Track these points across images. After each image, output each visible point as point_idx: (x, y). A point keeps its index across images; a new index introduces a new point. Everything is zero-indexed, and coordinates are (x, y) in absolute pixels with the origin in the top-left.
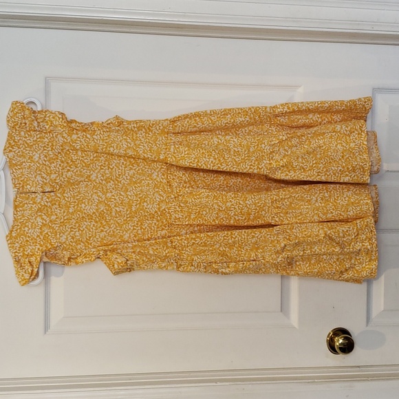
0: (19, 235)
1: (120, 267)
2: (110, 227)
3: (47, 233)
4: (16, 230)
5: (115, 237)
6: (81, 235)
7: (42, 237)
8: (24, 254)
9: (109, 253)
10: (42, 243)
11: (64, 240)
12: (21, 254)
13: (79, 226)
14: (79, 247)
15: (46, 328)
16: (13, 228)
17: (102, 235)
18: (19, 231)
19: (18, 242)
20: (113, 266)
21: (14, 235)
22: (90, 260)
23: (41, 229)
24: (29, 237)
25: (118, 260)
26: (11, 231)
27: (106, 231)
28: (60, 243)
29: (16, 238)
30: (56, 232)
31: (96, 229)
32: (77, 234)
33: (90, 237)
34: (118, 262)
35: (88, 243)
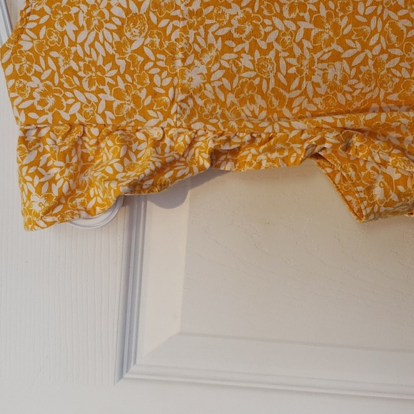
0: (43, 49)
1: (394, 197)
2: (365, 46)
3: (140, 51)
4: (36, 30)
5: (382, 85)
6: (259, 67)
7: (121, 63)
8: (57, 117)
9: (356, 142)
10: (121, 85)
11: (198, 81)
12: (49, 117)
13: (255, 32)
14: (247, 110)
15: (125, 359)
16: (25, 20)
17: (335, 72)
18: (43, 32)
19: (38, 75)
20: (369, 190)
21: (26, 45)
22: (285, 160)
23: (120, 31)
24: (77, 58)
25: (390, 171)
26: (19, 33)
27: (350, 60)
28: (184, 90)
29: (33, 59)
30: (172, 49)
31: (315, 50)
32: (246, 61)
33: (290, 78)
34: (388, 178)
35: (280, 97)
